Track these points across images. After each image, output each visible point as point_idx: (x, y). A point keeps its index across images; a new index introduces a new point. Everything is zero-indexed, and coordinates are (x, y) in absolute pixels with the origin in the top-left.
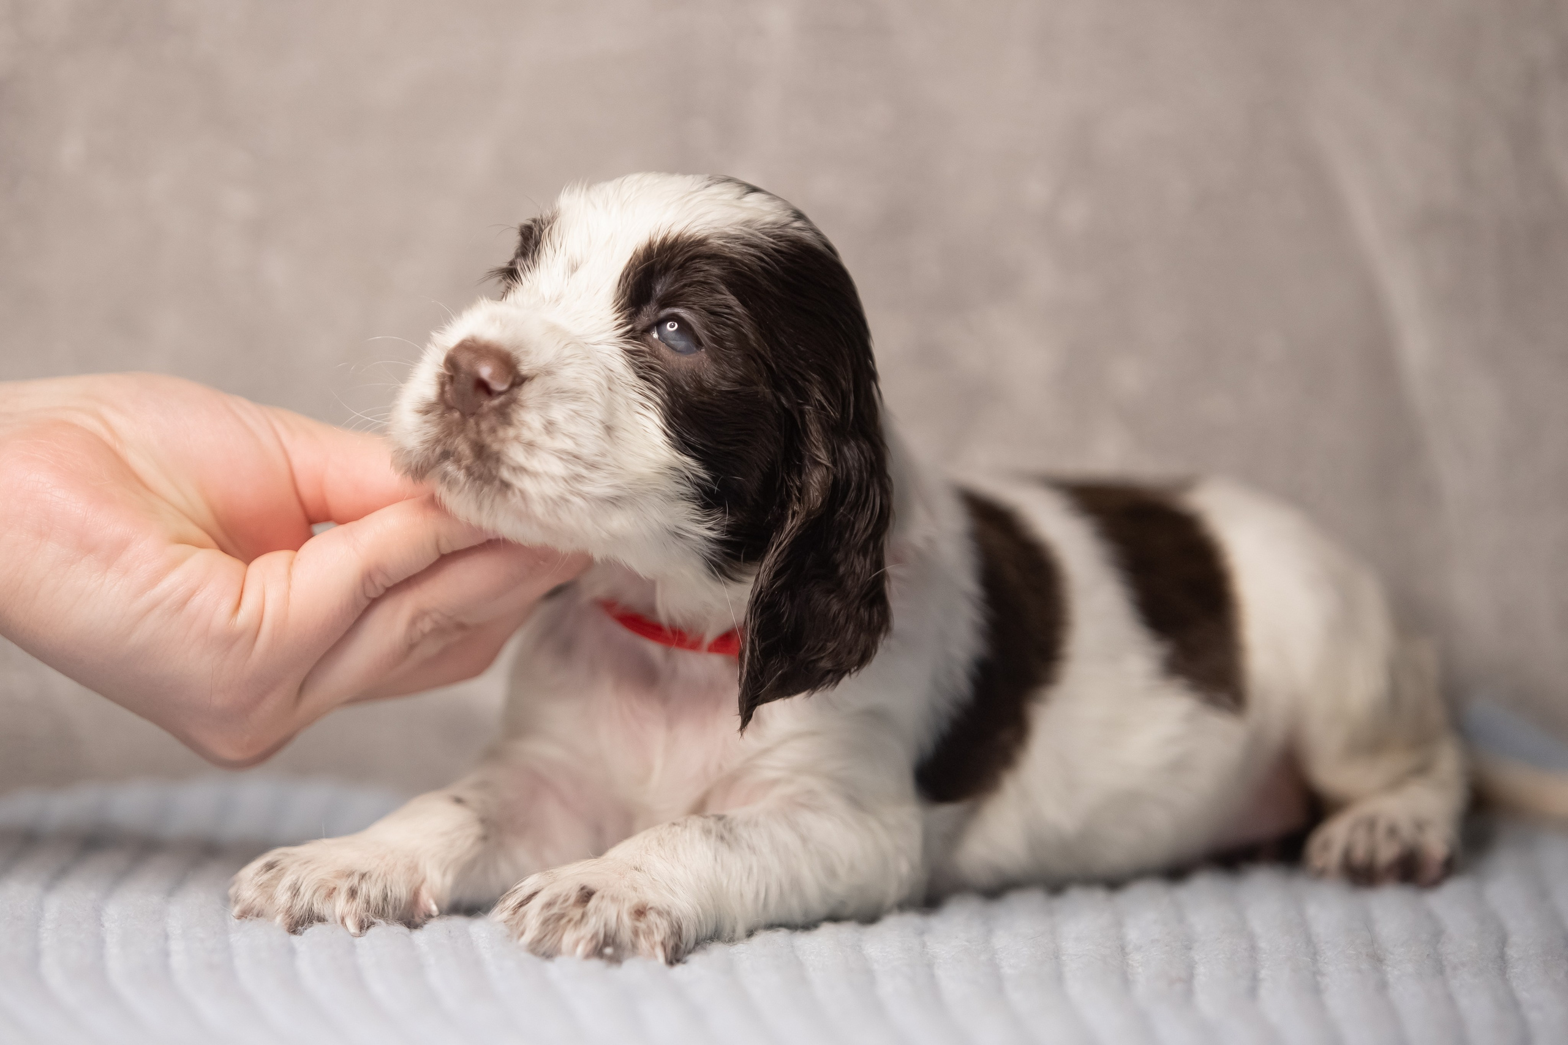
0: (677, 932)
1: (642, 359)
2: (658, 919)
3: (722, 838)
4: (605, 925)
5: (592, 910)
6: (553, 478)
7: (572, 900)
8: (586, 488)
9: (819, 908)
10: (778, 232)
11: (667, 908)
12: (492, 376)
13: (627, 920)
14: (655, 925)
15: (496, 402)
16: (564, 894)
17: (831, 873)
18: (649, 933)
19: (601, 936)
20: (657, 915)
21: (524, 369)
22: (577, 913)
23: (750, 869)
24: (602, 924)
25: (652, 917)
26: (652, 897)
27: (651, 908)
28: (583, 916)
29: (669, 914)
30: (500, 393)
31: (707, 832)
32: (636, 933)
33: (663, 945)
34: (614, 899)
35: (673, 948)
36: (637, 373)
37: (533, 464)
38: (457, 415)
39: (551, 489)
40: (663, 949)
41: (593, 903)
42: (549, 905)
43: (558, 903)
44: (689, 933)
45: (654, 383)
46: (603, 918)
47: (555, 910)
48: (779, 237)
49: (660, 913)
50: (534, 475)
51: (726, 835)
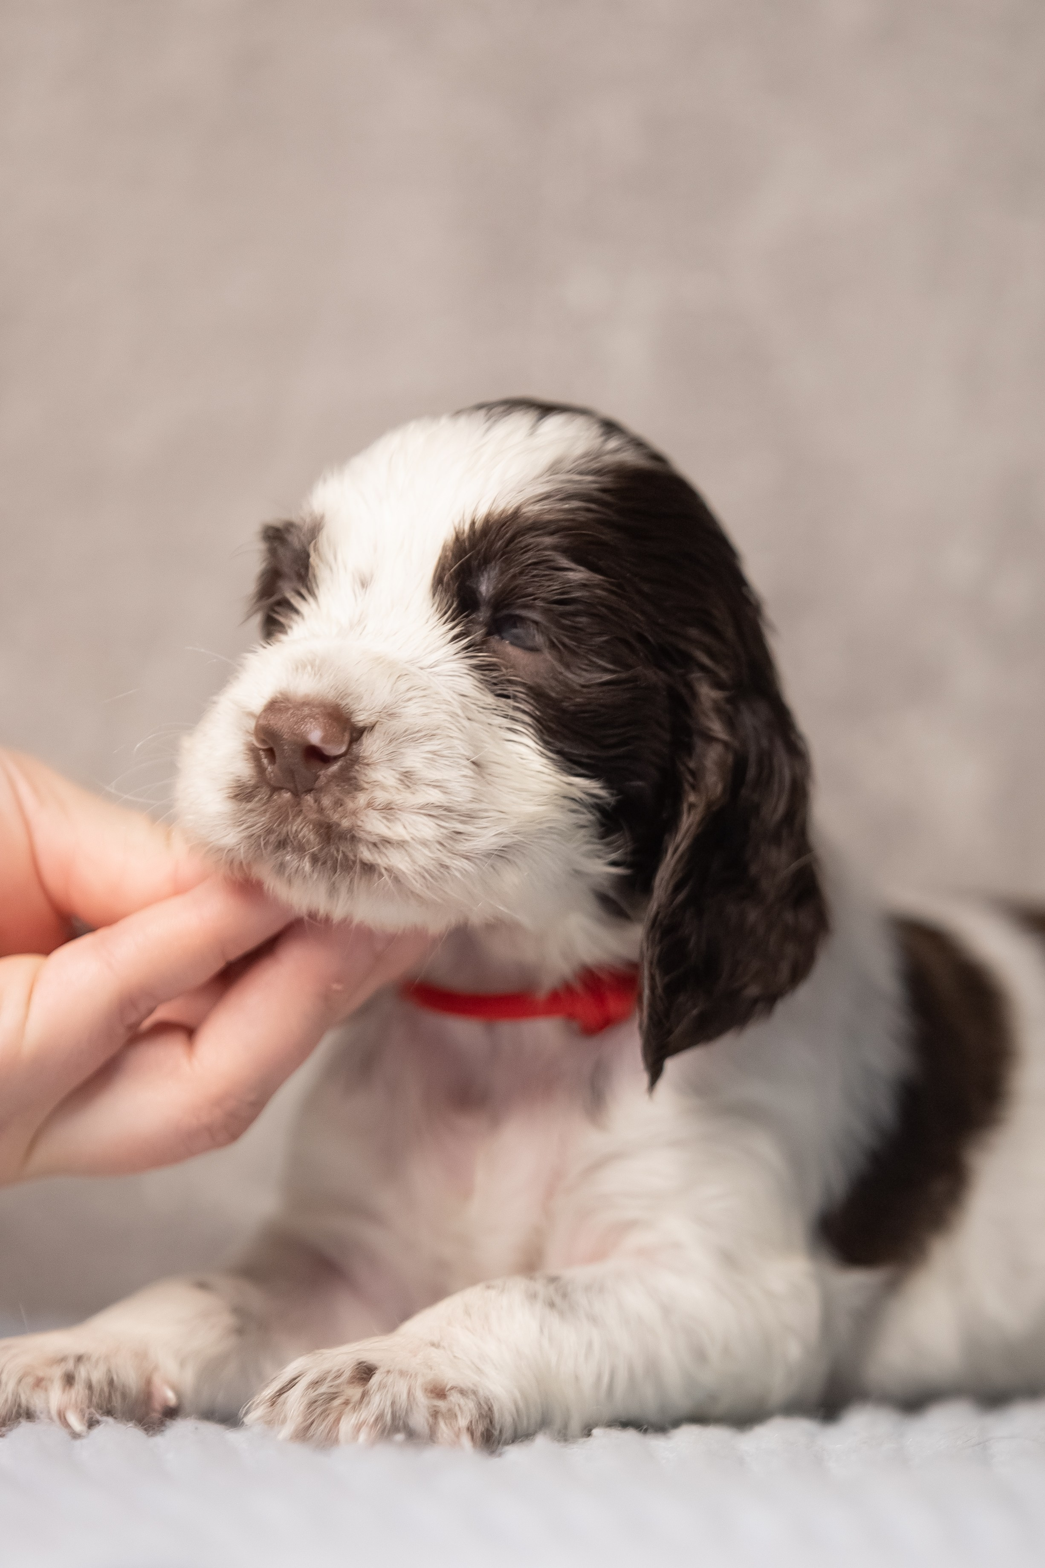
0: (487, 1414)
1: (495, 674)
2: (462, 1400)
3: (552, 1305)
4: (393, 1403)
5: (375, 1387)
6: (424, 843)
7: (347, 1374)
8: (464, 846)
9: (681, 1402)
10: (595, 465)
11: (471, 1386)
12: (324, 739)
13: (422, 1400)
14: (457, 1408)
15: (335, 768)
16: (336, 1369)
17: (700, 1355)
18: (452, 1415)
19: (389, 1417)
20: (459, 1395)
21: (361, 718)
22: (355, 1392)
23: (590, 1345)
24: (388, 1403)
25: (455, 1398)
26: (450, 1376)
27: (452, 1388)
28: (364, 1395)
29: (475, 1393)
30: (336, 758)
31: (533, 1296)
32: (435, 1414)
33: (470, 1430)
34: (402, 1373)
35: (482, 1434)
36: (492, 692)
37: (396, 831)
38: (287, 795)
39: (424, 857)
40: (470, 1436)
41: (375, 1380)
42: (316, 1384)
43: (328, 1380)
44: (505, 1415)
45: (515, 698)
46: (389, 1395)
47: (323, 1389)
48: (598, 472)
49: (462, 1392)
50: (401, 844)
51: (558, 1300)
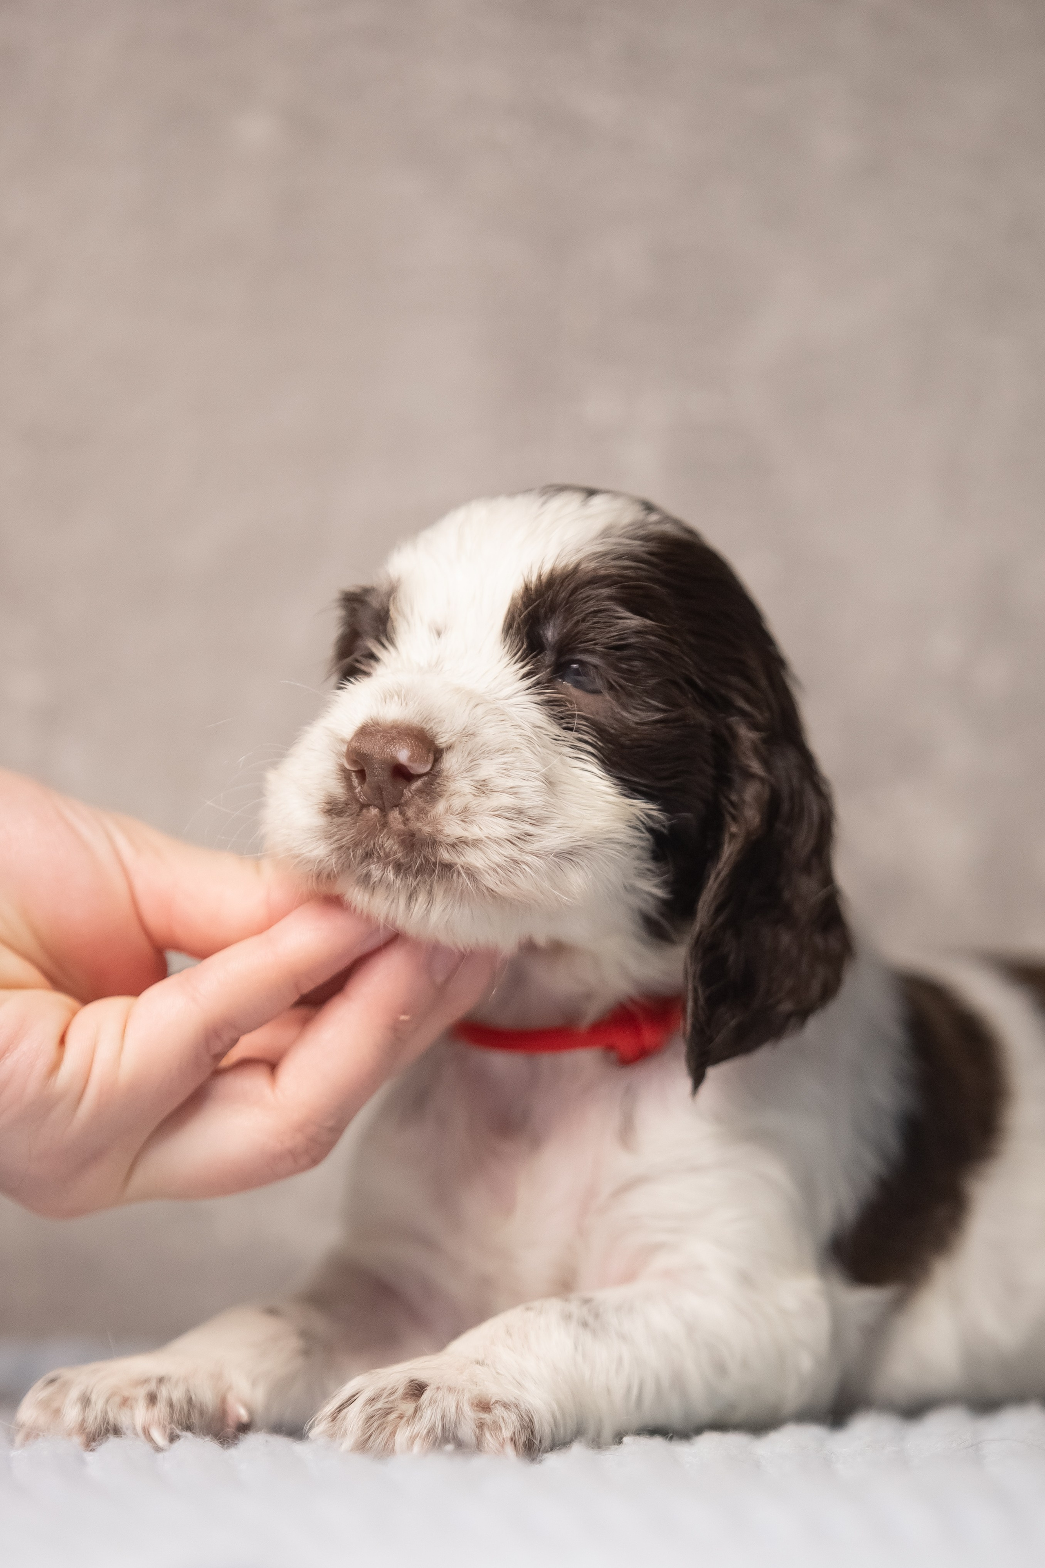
0: (528, 1426)
2: (505, 1413)
3: (585, 1325)
4: (443, 1417)
5: (426, 1403)
7: (401, 1391)
9: (703, 1411)
10: (641, 532)
11: (514, 1400)
12: (410, 759)
13: (469, 1413)
14: (501, 1420)
15: (417, 786)
16: (390, 1387)
18: (496, 1427)
19: (439, 1430)
20: (503, 1409)
21: (443, 740)
22: (408, 1407)
23: (620, 1360)
24: (439, 1417)
25: (498, 1411)
26: (493, 1391)
27: (496, 1402)
28: (416, 1411)
29: (516, 1406)
30: (421, 776)
31: (568, 1317)
32: (481, 1426)
33: (513, 1440)
34: (450, 1389)
35: (524, 1443)
36: (559, 724)
38: (375, 811)
41: (426, 1396)
42: (372, 1400)
43: (383, 1397)
44: (544, 1427)
45: (579, 730)
46: (439, 1409)
47: (379, 1405)
49: (506, 1406)
51: (590, 1321)
